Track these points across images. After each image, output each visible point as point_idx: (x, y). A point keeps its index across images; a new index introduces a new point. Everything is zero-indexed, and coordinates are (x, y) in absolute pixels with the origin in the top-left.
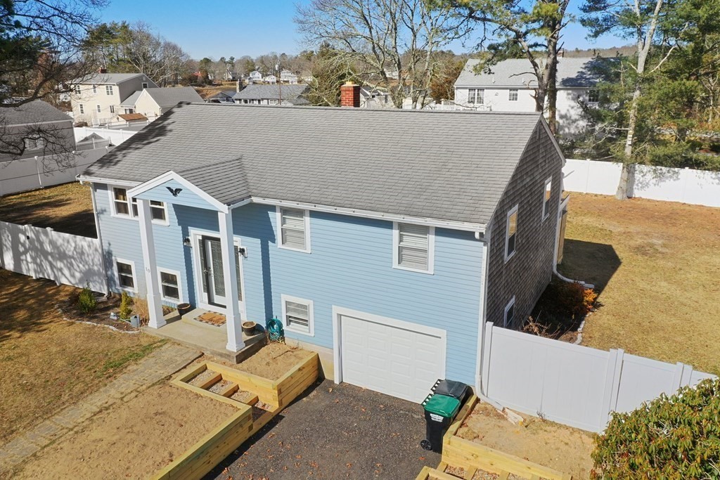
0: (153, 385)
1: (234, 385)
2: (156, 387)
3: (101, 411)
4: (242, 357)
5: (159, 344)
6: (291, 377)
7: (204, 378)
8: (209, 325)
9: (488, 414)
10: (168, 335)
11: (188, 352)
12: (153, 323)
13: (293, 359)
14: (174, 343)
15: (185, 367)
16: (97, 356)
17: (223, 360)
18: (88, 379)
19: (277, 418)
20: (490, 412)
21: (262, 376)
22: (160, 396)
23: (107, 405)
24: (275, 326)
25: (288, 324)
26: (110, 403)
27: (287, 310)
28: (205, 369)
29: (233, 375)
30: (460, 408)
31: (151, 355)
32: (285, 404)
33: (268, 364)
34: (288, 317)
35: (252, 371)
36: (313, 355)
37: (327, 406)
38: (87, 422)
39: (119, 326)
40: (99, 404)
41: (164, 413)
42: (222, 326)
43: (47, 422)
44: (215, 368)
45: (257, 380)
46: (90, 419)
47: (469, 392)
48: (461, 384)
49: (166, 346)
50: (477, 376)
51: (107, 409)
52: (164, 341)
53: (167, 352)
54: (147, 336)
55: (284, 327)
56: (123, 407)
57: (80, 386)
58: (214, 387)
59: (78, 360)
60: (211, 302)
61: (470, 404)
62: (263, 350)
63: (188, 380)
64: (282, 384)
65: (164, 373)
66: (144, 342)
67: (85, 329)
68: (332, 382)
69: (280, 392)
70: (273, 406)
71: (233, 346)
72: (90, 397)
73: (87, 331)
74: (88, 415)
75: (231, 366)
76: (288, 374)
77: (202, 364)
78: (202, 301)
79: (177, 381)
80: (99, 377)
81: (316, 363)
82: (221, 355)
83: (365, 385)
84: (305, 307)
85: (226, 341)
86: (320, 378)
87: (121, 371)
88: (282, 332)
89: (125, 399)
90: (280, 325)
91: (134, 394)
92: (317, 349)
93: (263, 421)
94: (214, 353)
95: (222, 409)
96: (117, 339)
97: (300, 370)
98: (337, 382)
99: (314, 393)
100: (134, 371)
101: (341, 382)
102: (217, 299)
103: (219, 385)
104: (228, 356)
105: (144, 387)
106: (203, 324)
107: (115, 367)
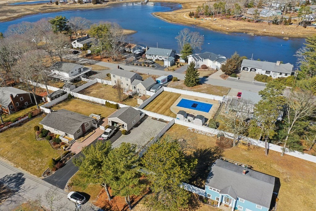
78: (224, 202)
84: (242, 207)
88: (237, 209)
102: (226, 202)
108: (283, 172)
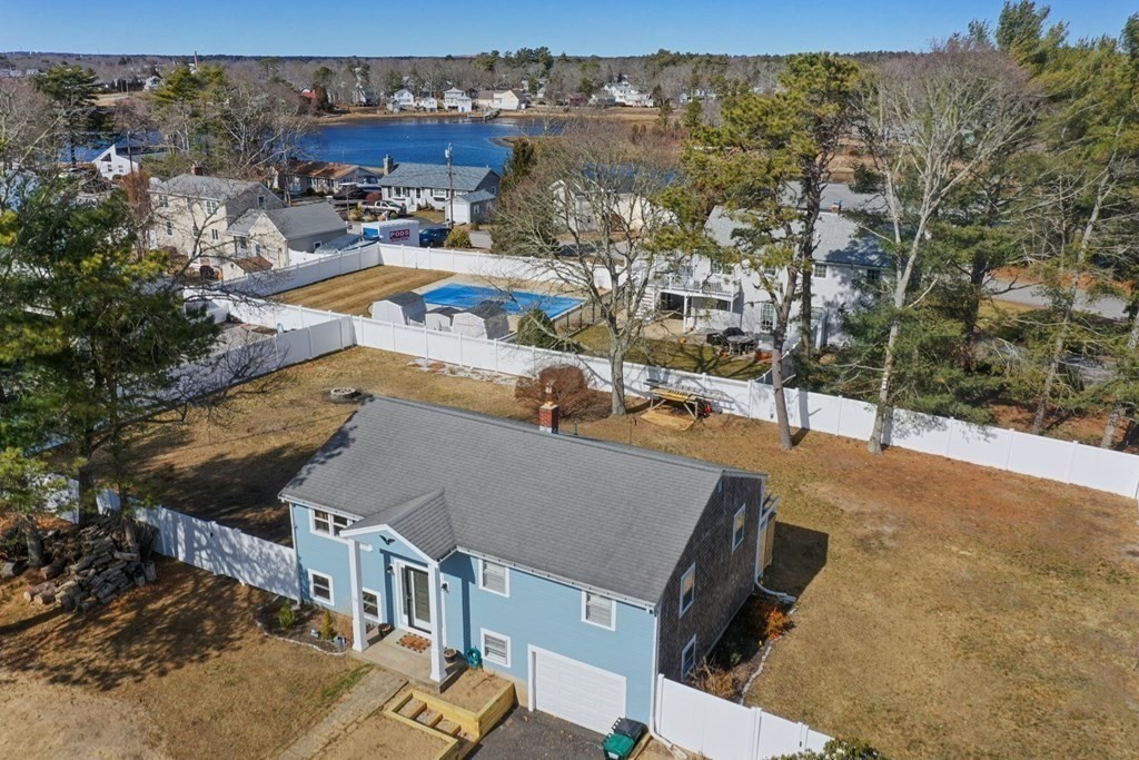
0: (369, 716)
1: (438, 715)
2: (373, 718)
3: (330, 743)
4: (445, 687)
5: (365, 669)
6: (491, 708)
7: (411, 708)
8: (411, 651)
9: (658, 751)
10: (373, 660)
11: (394, 679)
12: (357, 646)
13: (491, 690)
14: (379, 669)
15: (393, 697)
16: (311, 683)
17: (428, 689)
18: (310, 709)
19: (478, 746)
20: (659, 749)
21: (464, 707)
22: (378, 727)
23: (333, 736)
24: (474, 655)
25: (486, 654)
26: (336, 734)
27: (486, 642)
28: (411, 697)
29: (437, 705)
30: (634, 747)
31: (360, 682)
32: (484, 733)
33: (469, 694)
34: (486, 648)
35: (454, 702)
36: (509, 685)
37: (522, 735)
38: (321, 753)
39: (322, 646)
40: (327, 734)
41: (384, 745)
42: (424, 652)
43: (287, 752)
44: (420, 697)
45: (460, 712)
46: (323, 750)
47: (644, 730)
48: (638, 723)
49: (372, 673)
50: (651, 718)
51: (335, 740)
52: (370, 666)
53: (374, 678)
54: (353, 660)
55: (483, 656)
56: (348, 739)
57: (304, 717)
58: (421, 716)
59: (296, 686)
60: (411, 624)
61: (643, 741)
62: (464, 677)
63: (397, 710)
64: (483, 716)
65: (377, 702)
66: (352, 667)
67: (291, 648)
68: (526, 709)
69: (481, 723)
70: (473, 735)
71: (436, 676)
72: (317, 727)
73: (294, 651)
74: (321, 746)
75: (435, 695)
76: (487, 706)
77: (407, 694)
78: (401, 622)
79: (389, 712)
80: (320, 707)
81: (512, 691)
82: (426, 685)
83: (555, 714)
84: (503, 642)
85: (429, 668)
86: (515, 704)
87: (337, 700)
88: (480, 661)
89: (348, 731)
90: (479, 654)
91: (354, 726)
92: (513, 679)
93: (467, 749)
94: (418, 682)
95: (433, 741)
96: (324, 663)
97: (498, 701)
98: (531, 709)
99: (509, 721)
100: (349, 700)
101: (535, 710)
102: (417, 622)
103: (425, 713)
104: (432, 686)
105: (362, 718)
106: (405, 649)
107: (331, 694)
108: (864, 510)
